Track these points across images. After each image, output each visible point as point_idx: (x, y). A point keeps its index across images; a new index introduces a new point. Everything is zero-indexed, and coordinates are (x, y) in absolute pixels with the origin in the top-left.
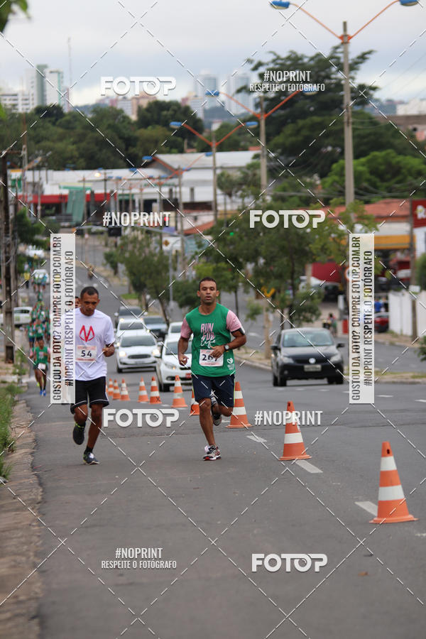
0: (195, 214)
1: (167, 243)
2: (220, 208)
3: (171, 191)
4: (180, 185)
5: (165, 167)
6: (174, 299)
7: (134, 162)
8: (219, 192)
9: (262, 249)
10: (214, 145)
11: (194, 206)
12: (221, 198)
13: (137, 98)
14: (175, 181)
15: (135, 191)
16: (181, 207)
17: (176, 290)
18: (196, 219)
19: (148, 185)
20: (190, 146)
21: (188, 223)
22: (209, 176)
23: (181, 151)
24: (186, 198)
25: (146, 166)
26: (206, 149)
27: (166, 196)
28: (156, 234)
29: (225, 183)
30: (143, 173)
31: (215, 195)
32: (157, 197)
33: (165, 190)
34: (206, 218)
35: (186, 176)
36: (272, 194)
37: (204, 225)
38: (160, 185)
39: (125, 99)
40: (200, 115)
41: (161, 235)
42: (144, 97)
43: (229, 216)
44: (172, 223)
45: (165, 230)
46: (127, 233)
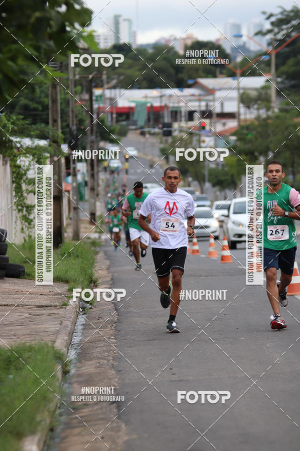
0: (224, 121)
1: (204, 142)
2: (242, 117)
3: (207, 106)
4: (214, 100)
5: (203, 88)
6: (209, 181)
7: (180, 84)
8: (241, 105)
9: (272, 146)
10: (238, 72)
11: (223, 116)
12: (243, 110)
13: (184, 39)
14: (210, 97)
15: (182, 104)
16: (214, 116)
17: (210, 174)
18: (224, 124)
19: (190, 101)
20: (221, 73)
21: (219, 128)
22: (235, 94)
23: (215, 76)
24: (217, 109)
25: (189, 86)
26: (232, 75)
27: (203, 108)
28: (196, 135)
29: (246, 100)
30: (188, 91)
31: (239, 108)
32: (197, 109)
33: (203, 104)
34: (232, 124)
35: (218, 94)
36: (279, 107)
37: (231, 129)
38: (200, 100)
39: (175, 39)
40: (228, 50)
41: (200, 136)
42: (188, 38)
43: (248, 123)
44: (208, 128)
45: (202, 132)
46: (176, 134)
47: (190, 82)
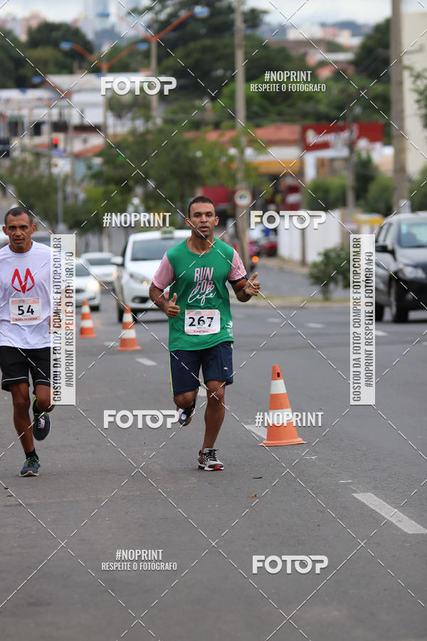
0: (84, 135)
1: (56, 166)
2: (111, 131)
3: (60, 114)
4: (70, 106)
5: (54, 89)
6: (65, 221)
7: (22, 83)
8: (110, 114)
9: (153, 172)
10: (105, 66)
11: (84, 129)
12: (111, 120)
13: (27, 20)
14: (64, 103)
15: (25, 112)
16: (71, 129)
17: (66, 212)
18: (85, 141)
19: (37, 107)
20: (81, 68)
21: (78, 146)
22: (99, 98)
23: (71, 72)
24: (75, 120)
25: (35, 86)
26: (97, 71)
27: (55, 118)
28: (45, 156)
29: (116, 106)
30: (32, 94)
31: (105, 117)
32: (46, 118)
33: (55, 112)
34: (96, 141)
35: (77, 98)
36: (162, 115)
37: (94, 148)
38: (49, 106)
39: (14, 19)
40: (90, 36)
41: (50, 157)
42: (34, 16)
43: (119, 139)
44: (61, 145)
45: (54, 152)
46: (16, 154)
47: (36, 80)
